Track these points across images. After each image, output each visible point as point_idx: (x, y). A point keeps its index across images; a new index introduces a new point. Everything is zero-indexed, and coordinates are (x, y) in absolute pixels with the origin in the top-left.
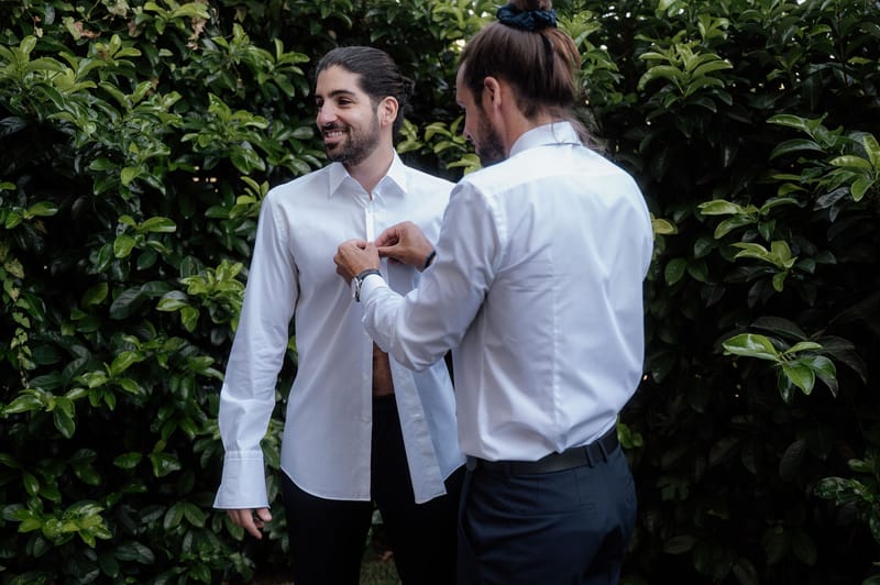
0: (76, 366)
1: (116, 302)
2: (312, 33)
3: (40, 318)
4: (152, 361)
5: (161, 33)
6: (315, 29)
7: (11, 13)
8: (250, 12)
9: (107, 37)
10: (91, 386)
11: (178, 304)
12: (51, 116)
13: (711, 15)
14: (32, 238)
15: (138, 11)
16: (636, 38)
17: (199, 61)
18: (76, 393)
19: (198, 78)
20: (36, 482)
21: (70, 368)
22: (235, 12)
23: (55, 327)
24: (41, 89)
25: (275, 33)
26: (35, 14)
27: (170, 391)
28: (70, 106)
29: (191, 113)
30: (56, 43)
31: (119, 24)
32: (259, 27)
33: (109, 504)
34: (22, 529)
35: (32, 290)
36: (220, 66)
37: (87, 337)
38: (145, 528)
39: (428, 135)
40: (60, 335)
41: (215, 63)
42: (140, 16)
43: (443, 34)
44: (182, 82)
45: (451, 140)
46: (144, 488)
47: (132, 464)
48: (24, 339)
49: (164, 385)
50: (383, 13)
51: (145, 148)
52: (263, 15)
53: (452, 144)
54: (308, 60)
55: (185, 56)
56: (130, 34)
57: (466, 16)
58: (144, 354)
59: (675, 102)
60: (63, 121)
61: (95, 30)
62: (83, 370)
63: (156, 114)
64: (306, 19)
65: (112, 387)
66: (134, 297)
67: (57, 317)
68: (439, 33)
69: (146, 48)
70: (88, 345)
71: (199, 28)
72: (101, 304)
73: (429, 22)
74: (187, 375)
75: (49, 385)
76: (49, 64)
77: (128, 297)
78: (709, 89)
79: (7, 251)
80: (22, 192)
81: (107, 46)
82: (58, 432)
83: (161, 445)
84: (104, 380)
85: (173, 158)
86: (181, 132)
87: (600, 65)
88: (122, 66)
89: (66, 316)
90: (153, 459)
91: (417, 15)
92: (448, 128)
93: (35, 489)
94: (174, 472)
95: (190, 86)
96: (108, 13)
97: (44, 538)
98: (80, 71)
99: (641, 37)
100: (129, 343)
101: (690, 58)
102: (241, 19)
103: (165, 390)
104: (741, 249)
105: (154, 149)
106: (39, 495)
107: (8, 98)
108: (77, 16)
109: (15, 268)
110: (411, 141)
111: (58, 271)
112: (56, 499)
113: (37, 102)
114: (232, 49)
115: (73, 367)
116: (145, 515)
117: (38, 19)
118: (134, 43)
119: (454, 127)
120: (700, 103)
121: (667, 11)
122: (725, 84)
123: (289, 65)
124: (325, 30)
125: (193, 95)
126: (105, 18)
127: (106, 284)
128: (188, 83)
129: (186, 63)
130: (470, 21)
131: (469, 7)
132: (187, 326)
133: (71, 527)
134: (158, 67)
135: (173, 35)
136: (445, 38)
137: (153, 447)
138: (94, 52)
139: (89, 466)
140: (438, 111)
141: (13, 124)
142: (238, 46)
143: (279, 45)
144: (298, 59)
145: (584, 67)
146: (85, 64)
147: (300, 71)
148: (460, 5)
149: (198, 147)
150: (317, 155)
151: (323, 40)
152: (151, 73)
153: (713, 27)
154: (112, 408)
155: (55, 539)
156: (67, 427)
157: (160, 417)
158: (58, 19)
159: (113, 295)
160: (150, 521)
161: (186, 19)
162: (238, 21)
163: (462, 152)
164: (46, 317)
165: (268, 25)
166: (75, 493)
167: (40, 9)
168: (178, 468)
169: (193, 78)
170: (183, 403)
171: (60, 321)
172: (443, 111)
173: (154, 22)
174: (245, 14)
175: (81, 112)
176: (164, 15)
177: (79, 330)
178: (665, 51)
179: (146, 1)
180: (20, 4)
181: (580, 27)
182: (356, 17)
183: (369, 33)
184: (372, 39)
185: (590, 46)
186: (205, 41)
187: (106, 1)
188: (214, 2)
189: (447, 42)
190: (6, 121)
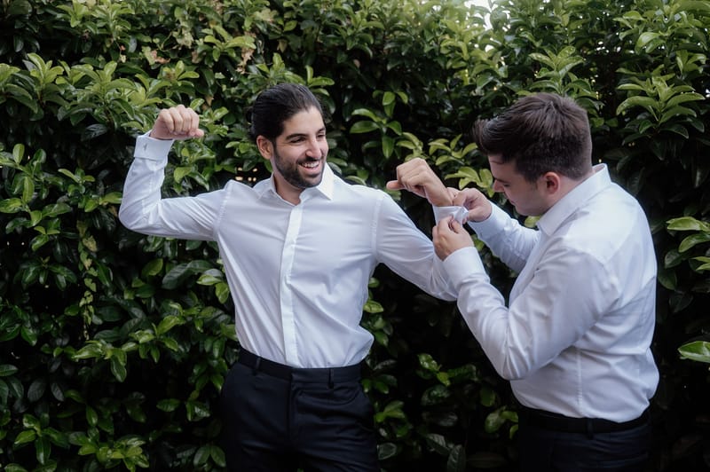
0: (133, 324)
1: (168, 274)
2: (339, 62)
3: (108, 284)
4: (192, 325)
5: (216, 60)
7: (103, 43)
8: (290, 43)
9: (174, 62)
10: (141, 341)
11: (214, 280)
12: (124, 124)
13: (688, 51)
14: (106, 221)
15: (200, 42)
16: (618, 71)
17: (245, 83)
18: (130, 346)
19: (243, 97)
20: (95, 415)
21: (127, 325)
22: (278, 44)
23: (119, 292)
24: (118, 103)
25: (309, 61)
26: (122, 44)
27: (204, 351)
28: (140, 117)
29: (237, 125)
30: (135, 67)
31: (185, 52)
32: (296, 56)
33: (150, 439)
34: (81, 452)
35: (104, 261)
36: (261, 87)
37: (144, 302)
38: (179, 463)
39: (432, 150)
40: (123, 298)
41: (257, 85)
42: (202, 46)
43: (449, 64)
44: (232, 100)
45: (450, 154)
46: (179, 430)
47: (171, 409)
48: (90, 300)
49: (201, 345)
50: (398, 46)
51: (196, 152)
52: (299, 47)
53: (451, 158)
54: (332, 83)
55: (235, 78)
56: (193, 61)
57: (470, 49)
58: (184, 318)
59: (651, 128)
60: (135, 128)
61: (166, 57)
62: (137, 328)
63: (206, 125)
64: (336, 50)
65: (157, 344)
66: (182, 271)
67: (122, 284)
68: (446, 63)
69: (204, 72)
70: (144, 308)
71: (248, 56)
72: (157, 275)
73: (437, 54)
74: (219, 338)
75: (111, 338)
76: (125, 84)
77: (177, 271)
78: (683, 117)
79: (85, 229)
80: (101, 183)
81: (174, 70)
82: (114, 377)
83: (195, 394)
84: (152, 337)
85: (219, 160)
86: (227, 140)
87: (582, 94)
88: (185, 86)
89: (128, 284)
90: (188, 406)
91: (427, 49)
92: (448, 145)
93: (94, 421)
94: (205, 418)
95: (237, 103)
96: (177, 43)
97: (97, 461)
98: (150, 89)
99: (622, 70)
100: (175, 309)
101: (664, 90)
102: (282, 50)
103: (201, 349)
104: (702, 263)
105: (201, 153)
106: (97, 426)
107: (94, 110)
108: (153, 46)
109: (90, 243)
110: (417, 154)
111: (124, 248)
112: (110, 431)
113: (115, 112)
114: (272, 74)
115: (130, 324)
116: (179, 452)
117: (123, 48)
118: (195, 68)
119: (453, 144)
120: (673, 130)
121: (644, 47)
122: (698, 113)
123: (319, 87)
124: (350, 59)
125: (240, 110)
126: (174, 48)
127: (161, 261)
128: (236, 101)
129: (234, 84)
130: (473, 53)
131: (474, 41)
132: (220, 298)
133: (118, 455)
134: (212, 88)
135: (227, 62)
136: (451, 66)
137: (189, 396)
138: (164, 74)
139: (138, 407)
140: (442, 129)
141: (97, 130)
142: (276, 71)
143: (309, 71)
144: (325, 83)
146: (156, 84)
147: (326, 93)
148: (465, 40)
149: (239, 152)
150: (338, 163)
151: (349, 67)
152: (208, 92)
153: (690, 62)
154: (156, 360)
155: (105, 463)
156: (120, 373)
157: (195, 371)
158: (139, 49)
159: (167, 269)
160: (183, 457)
161: (237, 49)
162: (279, 52)
163: (461, 165)
164: (113, 283)
165: (303, 55)
166: (126, 428)
167: (124, 40)
168: (208, 415)
169: (240, 97)
170: (215, 362)
171: (124, 287)
172: (448, 130)
173: (212, 51)
174: (286, 45)
175: (148, 122)
176: (219, 46)
177: (138, 295)
178: (642, 83)
179: (207, 35)
180: (111, 36)
181: (565, 60)
182: (377, 49)
183: (387, 62)
184: (389, 68)
185: (574, 78)
186: (251, 67)
187: (175, 34)
188: (260, 35)
189: (453, 71)
190: (92, 127)
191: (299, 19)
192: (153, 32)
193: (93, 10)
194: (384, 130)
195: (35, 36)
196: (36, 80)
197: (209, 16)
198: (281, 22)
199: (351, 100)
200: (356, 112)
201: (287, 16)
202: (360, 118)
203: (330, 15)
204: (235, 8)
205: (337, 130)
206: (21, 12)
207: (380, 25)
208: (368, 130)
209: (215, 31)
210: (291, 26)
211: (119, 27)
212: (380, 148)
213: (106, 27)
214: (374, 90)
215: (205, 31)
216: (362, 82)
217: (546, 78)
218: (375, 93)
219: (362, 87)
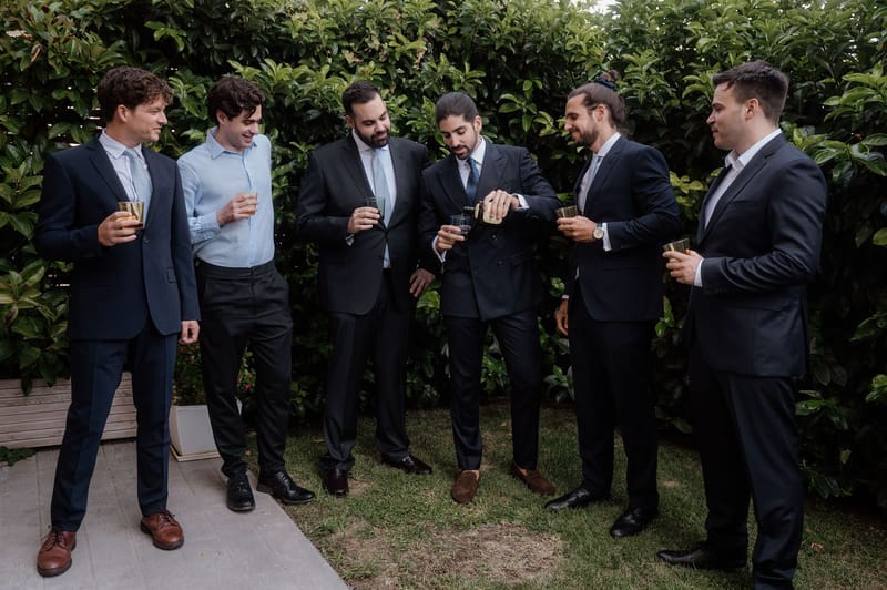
2: (490, 58)
5: (398, 59)
6: (491, 55)
7: (315, 48)
8: (453, 44)
9: (367, 61)
12: (335, 109)
15: (385, 46)
16: (690, 65)
17: (420, 76)
19: (418, 86)
22: (444, 45)
24: (331, 94)
25: (467, 58)
26: (328, 49)
29: (413, 107)
30: (339, 66)
31: (374, 53)
32: (457, 54)
36: (432, 79)
39: (560, 125)
41: (428, 78)
42: (386, 49)
43: (573, 58)
44: (409, 88)
50: (535, 45)
52: (459, 46)
54: (484, 75)
55: (412, 73)
56: (380, 60)
57: (589, 46)
61: (360, 57)
64: (487, 48)
68: (570, 58)
69: (388, 68)
71: (421, 55)
73: (564, 51)
76: (336, 80)
81: (367, 68)
85: (402, 135)
86: (407, 119)
91: (555, 47)
96: (368, 47)
99: (693, 64)
102: (447, 50)
107: (313, 99)
108: (350, 49)
110: (548, 128)
113: (328, 101)
114: (439, 69)
117: (329, 52)
118: (382, 66)
121: (701, 49)
123: (474, 78)
124: (498, 55)
125: (416, 96)
126: (366, 50)
128: (413, 90)
129: (411, 77)
130: (591, 50)
134: (395, 80)
135: (406, 61)
138: (360, 72)
141: (314, 114)
142: (443, 67)
143: (467, 66)
144: (478, 75)
145: (648, 84)
147: (480, 82)
148: (585, 40)
149: (416, 129)
150: (490, 135)
151: (498, 62)
152: (392, 83)
158: (340, 52)
161: (414, 51)
162: (444, 52)
165: (463, 54)
167: (330, 46)
169: (415, 86)
173: (394, 53)
174: (449, 46)
176: (400, 49)
178: (701, 74)
179: (390, 40)
180: (321, 43)
181: (646, 59)
182: (519, 46)
183: (526, 58)
184: (527, 62)
185: (654, 71)
186: (424, 64)
187: (367, 40)
188: (430, 39)
189: (575, 64)
190: (310, 111)
191: (459, 24)
192: (349, 38)
193: (305, 24)
194: (525, 110)
195: (264, 44)
196: (271, 78)
197: (392, 25)
198: (446, 28)
199: (500, 87)
200: (503, 96)
201: (450, 22)
202: (506, 101)
203: (483, 22)
204: (411, 18)
205: (489, 110)
206: (255, 28)
207: (521, 30)
208: (511, 110)
209: (396, 36)
210: (453, 31)
211: (326, 37)
212: (521, 123)
213: (318, 37)
214: (516, 79)
215: (389, 37)
216: (508, 73)
217: (634, 72)
218: (518, 81)
219: (508, 77)
